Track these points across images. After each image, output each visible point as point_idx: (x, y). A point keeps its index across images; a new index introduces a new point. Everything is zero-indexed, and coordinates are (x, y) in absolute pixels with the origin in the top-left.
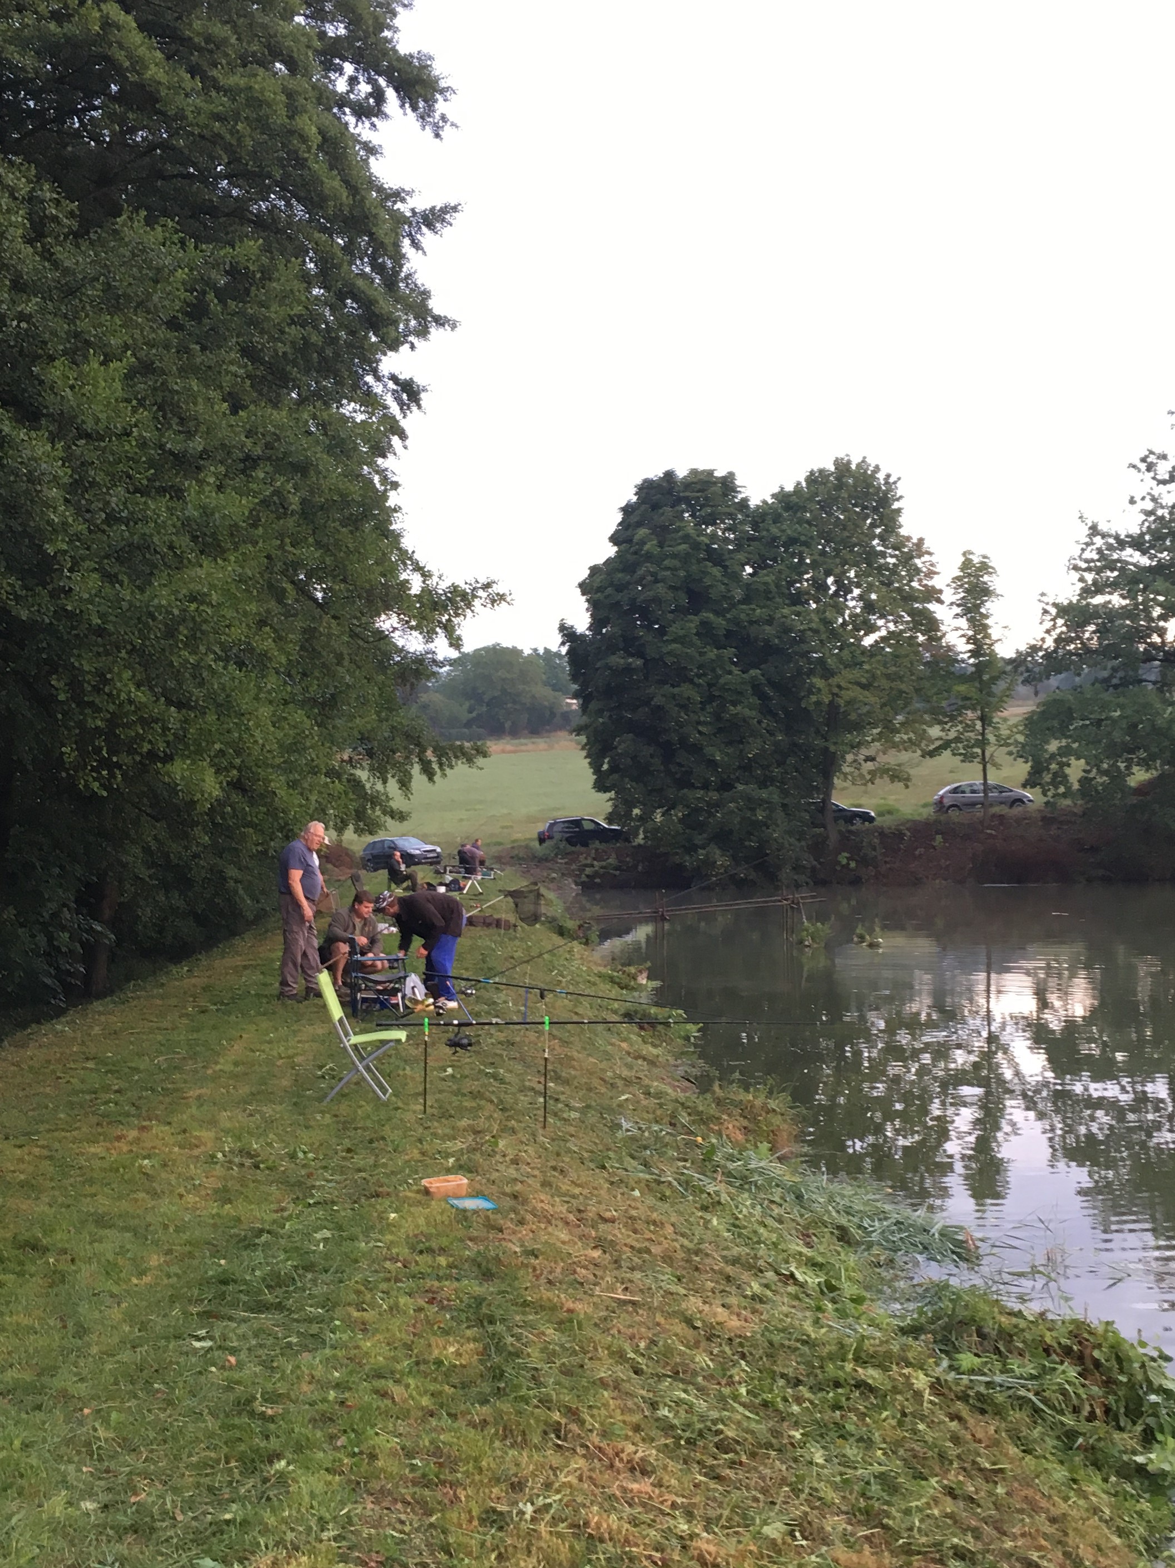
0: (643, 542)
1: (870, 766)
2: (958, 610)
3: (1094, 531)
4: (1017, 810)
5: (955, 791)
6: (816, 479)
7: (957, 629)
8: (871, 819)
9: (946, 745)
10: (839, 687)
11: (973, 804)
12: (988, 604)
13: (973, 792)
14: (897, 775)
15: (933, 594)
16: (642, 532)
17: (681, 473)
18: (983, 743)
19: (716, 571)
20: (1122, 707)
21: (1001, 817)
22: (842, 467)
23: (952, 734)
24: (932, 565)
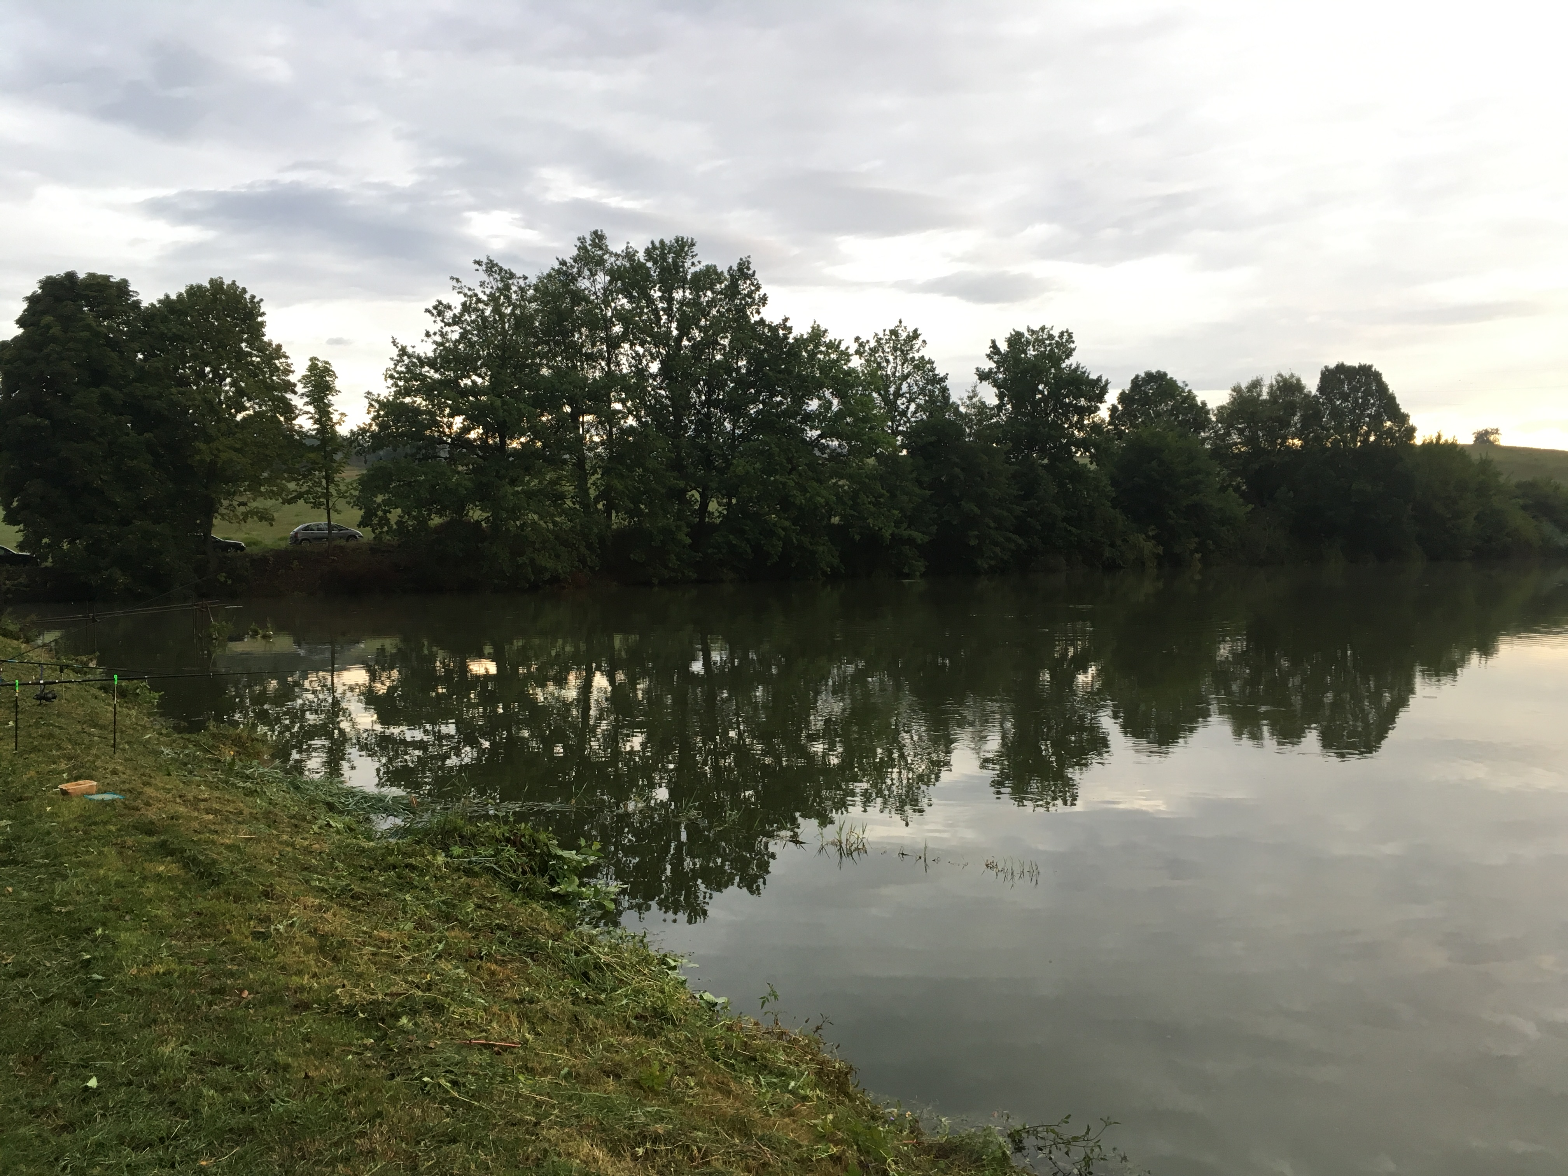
0: (48, 327)
1: (242, 509)
2: (306, 399)
3: (403, 352)
4: (352, 543)
5: (306, 528)
6: (195, 292)
7: (307, 413)
8: (242, 549)
9: (300, 496)
10: (218, 449)
11: (321, 539)
12: (330, 397)
13: (319, 529)
14: (265, 517)
15: (290, 387)
16: (48, 319)
17: (81, 275)
18: (327, 495)
19: (114, 355)
20: (426, 474)
21: (341, 548)
22: (217, 285)
23: (305, 488)
24: (288, 365)
